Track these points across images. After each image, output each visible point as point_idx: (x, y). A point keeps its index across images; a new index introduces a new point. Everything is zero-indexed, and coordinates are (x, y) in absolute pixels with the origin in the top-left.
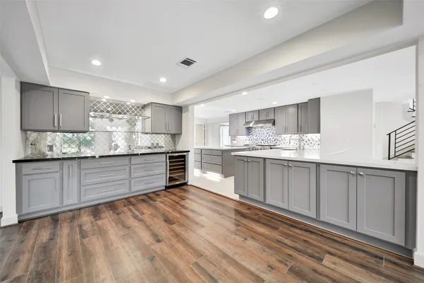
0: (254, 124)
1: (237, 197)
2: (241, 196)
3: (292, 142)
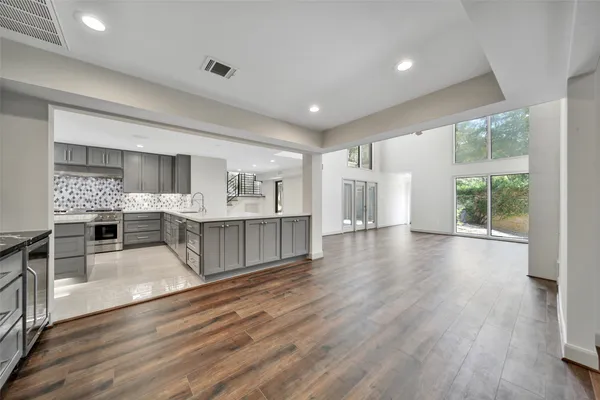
3: (146, 204)
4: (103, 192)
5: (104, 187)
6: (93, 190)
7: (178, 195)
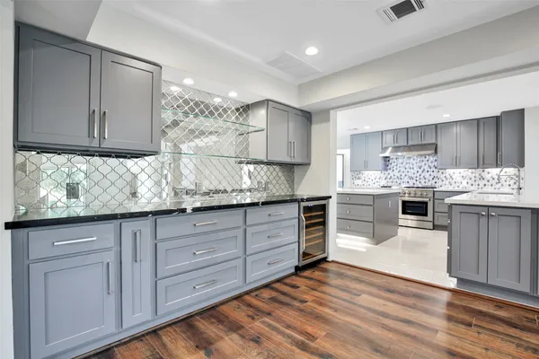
0: (391, 152)
1: (452, 283)
2: (461, 281)
3: (465, 182)
4: (422, 169)
5: (423, 164)
6: (415, 168)
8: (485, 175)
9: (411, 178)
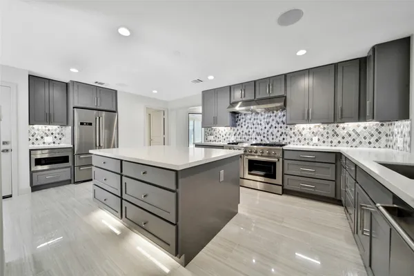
3: (315, 139)
4: (270, 125)
5: (271, 120)
6: (263, 124)
7: (372, 125)
8: (339, 131)
9: (259, 134)
